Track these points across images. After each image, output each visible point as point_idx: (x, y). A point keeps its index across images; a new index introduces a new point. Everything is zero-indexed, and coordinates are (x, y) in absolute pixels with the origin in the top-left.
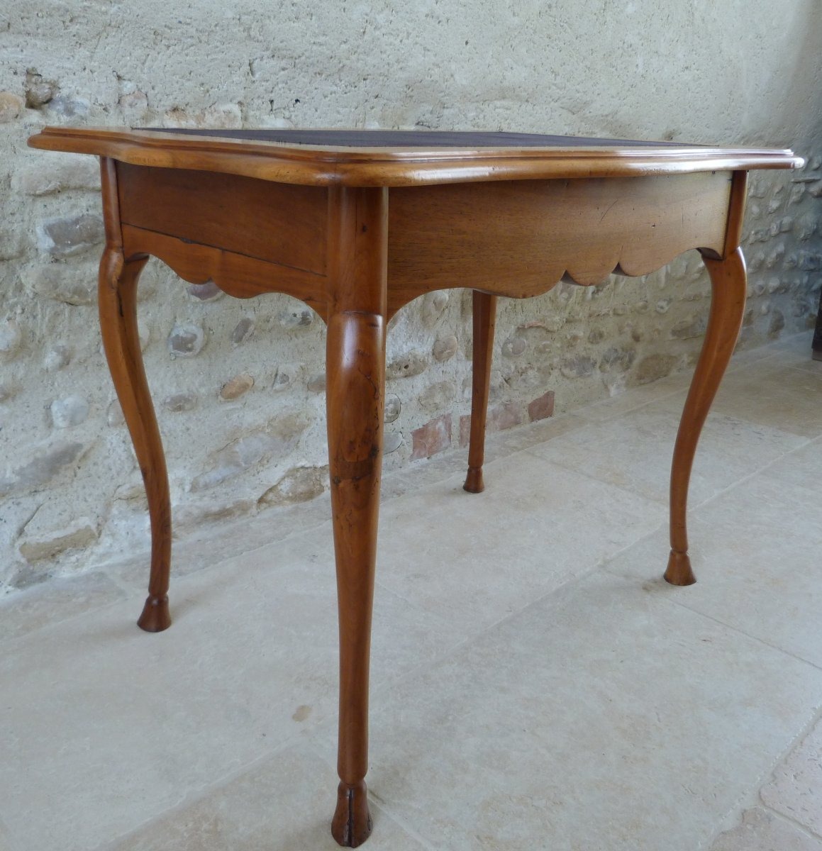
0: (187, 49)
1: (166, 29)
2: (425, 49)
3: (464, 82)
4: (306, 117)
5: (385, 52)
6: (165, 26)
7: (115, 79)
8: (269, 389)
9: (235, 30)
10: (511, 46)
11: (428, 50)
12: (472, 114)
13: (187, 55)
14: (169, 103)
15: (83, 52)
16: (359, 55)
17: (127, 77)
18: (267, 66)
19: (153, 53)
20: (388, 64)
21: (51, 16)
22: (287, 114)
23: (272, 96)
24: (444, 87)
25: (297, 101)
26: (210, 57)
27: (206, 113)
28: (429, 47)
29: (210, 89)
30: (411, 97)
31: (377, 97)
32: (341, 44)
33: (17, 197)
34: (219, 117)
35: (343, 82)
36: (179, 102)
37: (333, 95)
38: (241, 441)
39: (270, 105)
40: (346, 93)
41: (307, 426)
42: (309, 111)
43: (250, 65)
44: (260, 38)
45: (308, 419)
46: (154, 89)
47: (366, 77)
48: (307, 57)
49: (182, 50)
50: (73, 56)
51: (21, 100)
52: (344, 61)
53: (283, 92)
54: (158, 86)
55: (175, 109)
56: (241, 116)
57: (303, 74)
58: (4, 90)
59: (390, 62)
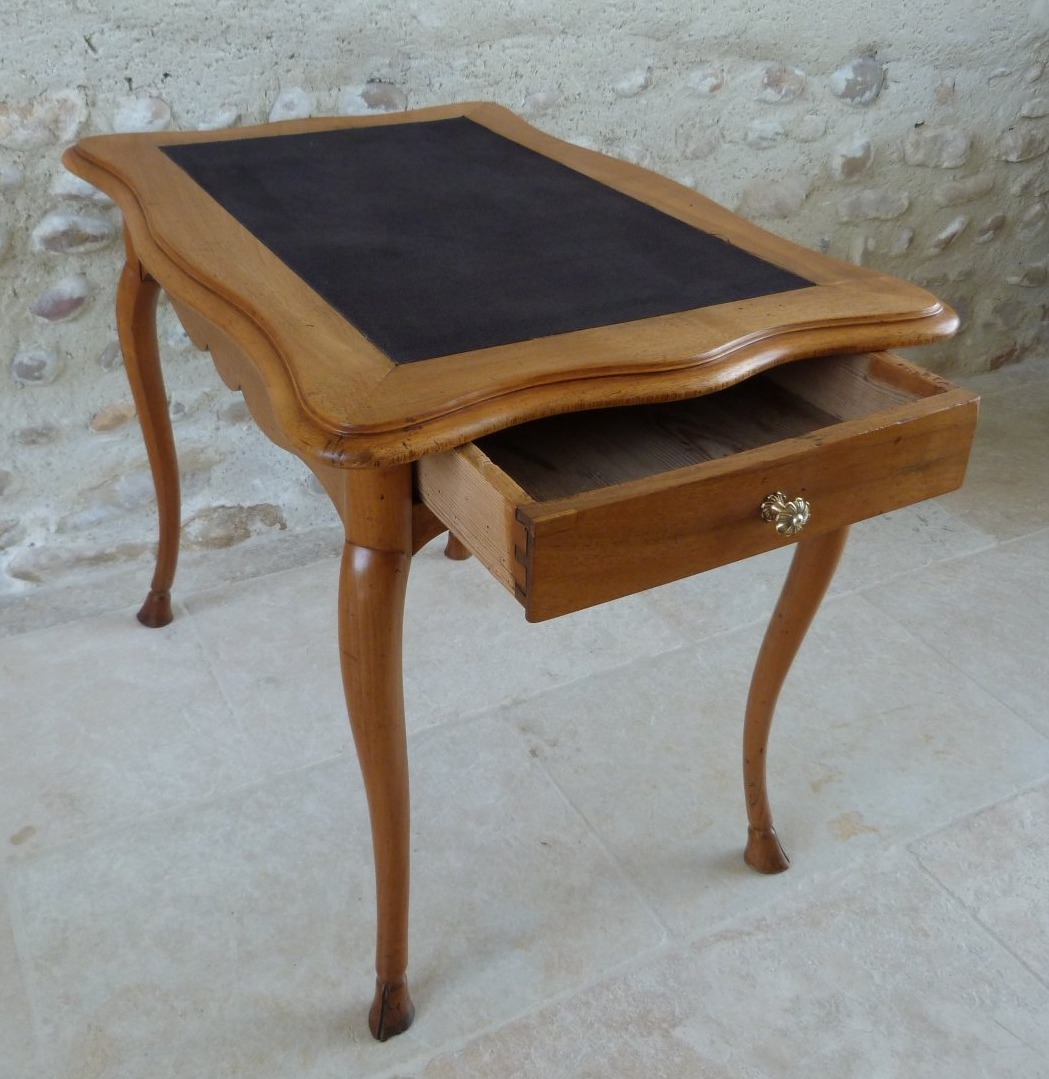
3: (437, 23)
4: (184, 92)
12: (459, 63)
16: (251, 8)
18: (111, 39)
20: (302, 16)
22: (154, 92)
23: (128, 73)
24: (403, 34)
25: (166, 75)
26: (25, 40)
27: (35, 103)
29: (34, 75)
30: (351, 51)
31: (292, 57)
34: (51, 108)
35: (232, 45)
37: (221, 62)
38: (123, 478)
39: (127, 84)
40: (241, 58)
41: (220, 462)
42: (187, 86)
43: (87, 41)
44: (94, 9)
45: (220, 454)
47: (269, 35)
48: (169, 23)
52: (228, 21)
53: (144, 67)
56: (85, 101)
57: (168, 43)
59: (305, 13)
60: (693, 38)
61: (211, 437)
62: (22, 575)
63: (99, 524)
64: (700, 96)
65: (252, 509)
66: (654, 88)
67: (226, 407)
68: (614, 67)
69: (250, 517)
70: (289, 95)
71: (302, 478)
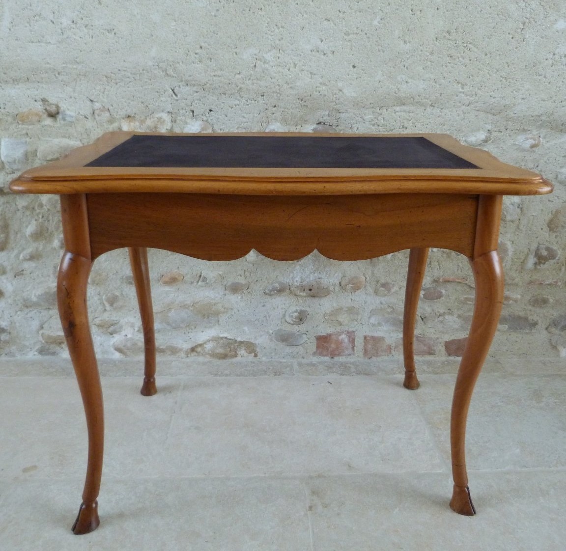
0: (128, 84)
1: (112, 75)
2: (311, 73)
3: (354, 94)
4: (219, 120)
5: (274, 78)
6: (112, 73)
7: (89, 102)
8: (195, 284)
9: (155, 72)
10: (404, 66)
11: (314, 74)
12: (368, 117)
13: (129, 87)
14: (123, 113)
15: (69, 89)
16: (253, 80)
17: (95, 100)
18: (184, 90)
19: (107, 87)
20: (279, 85)
21: (47, 73)
22: (205, 118)
23: (192, 108)
24: (334, 100)
25: (211, 110)
26: (144, 88)
27: (148, 118)
28: (315, 72)
29: (148, 105)
30: (307, 106)
31: (275, 107)
32: (235, 75)
33: (38, 161)
34: (154, 121)
35: (243, 98)
36: (129, 112)
37: (237, 106)
38: (173, 311)
39: (191, 113)
40: (248, 105)
41: (224, 312)
42: (220, 116)
43: (173, 90)
44: (175, 75)
45: (225, 309)
46: (112, 106)
47: (262, 94)
48: (211, 84)
49: (125, 84)
50: (64, 91)
51: (41, 113)
52: (241, 85)
53: (199, 105)
54: (115, 105)
55: (129, 116)
56: (170, 120)
57: (211, 94)
58: (31, 109)
59: (281, 84)
60: (517, 115)
61: (221, 298)
62: (119, 350)
63: (159, 332)
64: (524, 150)
65: (241, 342)
66: (493, 142)
67: (229, 283)
68: (465, 128)
69: (239, 346)
70: (273, 126)
71: (271, 331)
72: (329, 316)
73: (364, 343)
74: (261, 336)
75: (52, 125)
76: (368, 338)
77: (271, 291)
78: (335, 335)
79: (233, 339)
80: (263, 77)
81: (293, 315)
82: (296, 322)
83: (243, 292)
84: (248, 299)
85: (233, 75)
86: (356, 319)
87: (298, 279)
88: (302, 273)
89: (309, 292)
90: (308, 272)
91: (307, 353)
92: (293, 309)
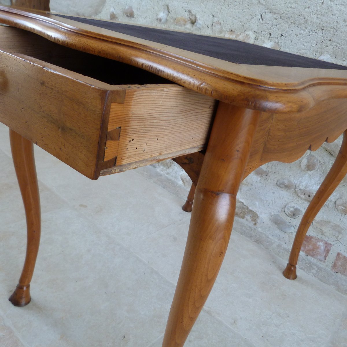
0: (235, 6)
4: (286, 44)
5: (335, 15)
7: (211, 16)
13: (235, 9)
14: (228, 27)
15: (203, 6)
16: (317, 15)
17: (215, 16)
18: (268, 16)
19: (223, 8)
22: (276, 41)
23: (270, 31)
25: (282, 35)
26: (243, 11)
29: (244, 24)
32: (305, 8)
34: (244, 36)
35: (307, 29)
36: (232, 28)
37: (301, 35)
39: (269, 35)
40: (309, 35)
42: (287, 41)
43: (261, 15)
44: (264, 3)
46: (223, 21)
47: (322, 28)
48: (286, 14)
49: (233, 6)
50: (200, 7)
51: (186, 20)
52: (307, 18)
53: (275, 30)
54: (225, 20)
55: (231, 31)
56: (254, 37)
57: (285, 22)
58: (182, 16)
59: (339, 21)
69: (248, 213)
70: (324, 57)
71: (273, 214)
72: (316, 222)
73: (335, 258)
74: (265, 213)
75: (190, 28)
76: (340, 256)
77: (281, 184)
78: (315, 239)
79: (247, 205)
80: (327, 13)
81: (290, 208)
82: (290, 214)
83: (262, 176)
84: (264, 183)
85: (304, 8)
86: (336, 235)
87: (304, 184)
88: (309, 181)
89: (308, 197)
90: (313, 183)
91: (289, 241)
92: (292, 204)
